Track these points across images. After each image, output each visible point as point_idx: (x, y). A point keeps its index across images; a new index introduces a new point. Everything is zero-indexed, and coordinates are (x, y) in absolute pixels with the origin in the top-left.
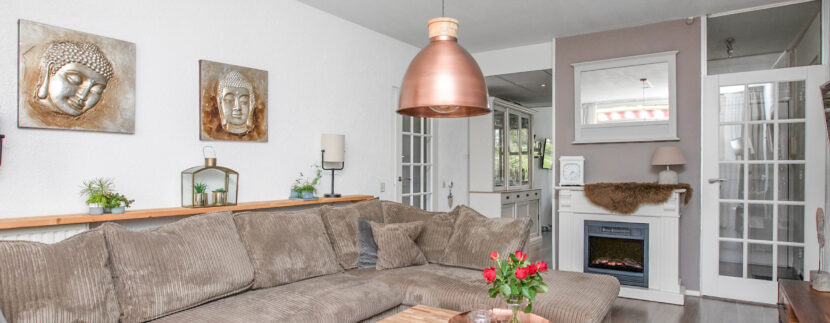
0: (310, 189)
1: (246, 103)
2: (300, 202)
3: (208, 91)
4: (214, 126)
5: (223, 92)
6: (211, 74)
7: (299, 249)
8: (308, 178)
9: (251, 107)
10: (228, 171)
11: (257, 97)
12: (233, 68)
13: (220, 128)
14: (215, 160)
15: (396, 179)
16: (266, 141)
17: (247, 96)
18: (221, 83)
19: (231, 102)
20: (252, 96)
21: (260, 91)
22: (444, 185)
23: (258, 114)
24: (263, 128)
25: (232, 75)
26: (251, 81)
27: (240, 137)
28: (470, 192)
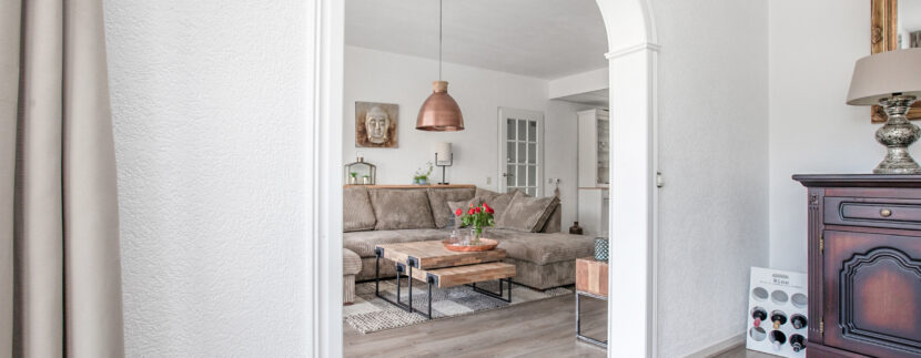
0: (424, 178)
1: (383, 125)
2: (417, 185)
3: (360, 119)
4: (364, 139)
5: (368, 120)
6: (362, 109)
7: (405, 211)
8: (423, 172)
9: (387, 127)
10: (371, 166)
11: (390, 121)
12: (375, 104)
13: (367, 140)
14: (362, 159)
15: (501, 175)
16: (397, 147)
17: (384, 121)
18: (368, 114)
19: (374, 125)
20: (387, 121)
21: (393, 116)
22: (551, 181)
23: (391, 132)
24: (395, 139)
25: (374, 109)
26: (386, 111)
27: (380, 145)
28: (578, 188)
